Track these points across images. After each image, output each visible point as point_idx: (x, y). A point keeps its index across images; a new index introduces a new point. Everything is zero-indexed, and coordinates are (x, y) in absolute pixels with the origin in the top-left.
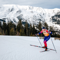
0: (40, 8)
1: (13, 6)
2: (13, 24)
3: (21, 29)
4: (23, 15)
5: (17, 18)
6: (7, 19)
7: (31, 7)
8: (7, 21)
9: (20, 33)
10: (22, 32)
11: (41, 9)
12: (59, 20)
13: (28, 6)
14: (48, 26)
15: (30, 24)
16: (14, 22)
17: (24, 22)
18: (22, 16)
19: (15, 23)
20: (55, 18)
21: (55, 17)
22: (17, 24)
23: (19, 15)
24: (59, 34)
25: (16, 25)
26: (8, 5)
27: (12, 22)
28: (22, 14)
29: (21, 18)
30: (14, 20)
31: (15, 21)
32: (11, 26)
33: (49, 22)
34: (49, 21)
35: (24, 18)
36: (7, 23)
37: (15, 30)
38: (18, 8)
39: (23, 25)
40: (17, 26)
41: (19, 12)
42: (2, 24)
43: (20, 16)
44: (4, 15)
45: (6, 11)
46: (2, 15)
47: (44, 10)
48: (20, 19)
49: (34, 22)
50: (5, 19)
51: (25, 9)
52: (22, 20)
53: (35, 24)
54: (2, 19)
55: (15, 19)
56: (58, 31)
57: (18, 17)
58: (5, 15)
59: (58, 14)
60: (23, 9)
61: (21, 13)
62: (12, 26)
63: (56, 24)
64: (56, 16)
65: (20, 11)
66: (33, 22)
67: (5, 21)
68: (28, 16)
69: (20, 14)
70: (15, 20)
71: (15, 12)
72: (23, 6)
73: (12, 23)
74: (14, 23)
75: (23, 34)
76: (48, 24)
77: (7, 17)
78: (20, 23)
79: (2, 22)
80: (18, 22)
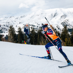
1: (56, 10)
3: (67, 38)
4: (69, 20)
5: (61, 24)
9: (65, 43)
10: (68, 42)
17: (70, 29)
18: (68, 22)
19: (59, 31)
22: (62, 32)
23: (64, 20)
25: (60, 32)
28: (67, 19)
29: (66, 23)
30: (57, 27)
31: (59, 28)
35: (71, 24)
38: (62, 12)
39: (69, 33)
40: (62, 34)
41: (63, 17)
43: (65, 22)
45: (48, 17)
48: (65, 26)
52: (68, 27)
55: (59, 25)
57: (63, 23)
60: (68, 13)
65: (65, 16)
70: (59, 27)
71: (58, 17)
72: (69, 8)
74: (58, 31)
75: (69, 43)
78: (66, 30)
80: (62, 29)
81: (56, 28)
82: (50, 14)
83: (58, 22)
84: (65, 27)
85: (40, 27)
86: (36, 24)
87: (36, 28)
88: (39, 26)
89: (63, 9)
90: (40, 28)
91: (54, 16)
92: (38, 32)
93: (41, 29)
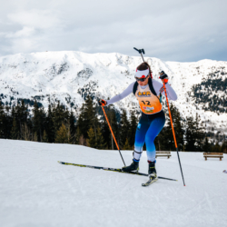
0: (154, 59)
1: (66, 56)
2: (67, 112)
3: (93, 127)
4: (98, 84)
5: (79, 92)
6: (46, 98)
7: (124, 58)
8: (45, 103)
9: (88, 140)
10: (94, 138)
11: (156, 64)
12: (215, 96)
13: (114, 54)
14: (180, 119)
15: (121, 112)
16: (68, 106)
18: (96, 88)
19: (74, 111)
20: (203, 91)
21: (203, 87)
22: (79, 113)
23: (87, 83)
24: (217, 144)
25: (75, 114)
26: (49, 52)
27: (63, 107)
29: (92, 92)
30: (68, 100)
31: (72, 104)
32: (59, 120)
33: (185, 106)
34: (185, 100)
35: (102, 94)
36: (46, 110)
37: (71, 133)
38: (81, 61)
39: (99, 117)
40: (80, 119)
41: (84, 75)
42: (31, 113)
43: (88, 87)
44: (37, 84)
45: (44, 73)
46: (29, 85)
47: (167, 66)
48: (88, 97)
49: (133, 104)
50: (39, 97)
51: (105, 64)
52: (94, 101)
53: (138, 113)
54: (31, 99)
55: (73, 96)
56: (215, 132)
57: (83, 90)
58: (41, 86)
59: (214, 78)
60: (97, 66)
61: (92, 79)
62: (63, 119)
63: (206, 109)
64: (207, 84)
65: (87, 72)
66: (131, 106)
67: (40, 105)
68: (113, 88)
69: (89, 80)
70: (72, 101)
71: (71, 74)
72: (98, 54)
73: (61, 111)
74: (69, 110)
75: (99, 142)
76: (180, 111)
77: (48, 90)
78: (90, 108)
79: (31, 108)
80: (80, 107)
81: (65, 103)
82: (48, 66)
83: (71, 88)
84: (89, 100)
85: (19, 100)
86: (8, 90)
87: (7, 103)
88: (16, 97)
89: (83, 55)
90: (19, 103)
91: (61, 71)
92: (13, 112)
93: (23, 106)
